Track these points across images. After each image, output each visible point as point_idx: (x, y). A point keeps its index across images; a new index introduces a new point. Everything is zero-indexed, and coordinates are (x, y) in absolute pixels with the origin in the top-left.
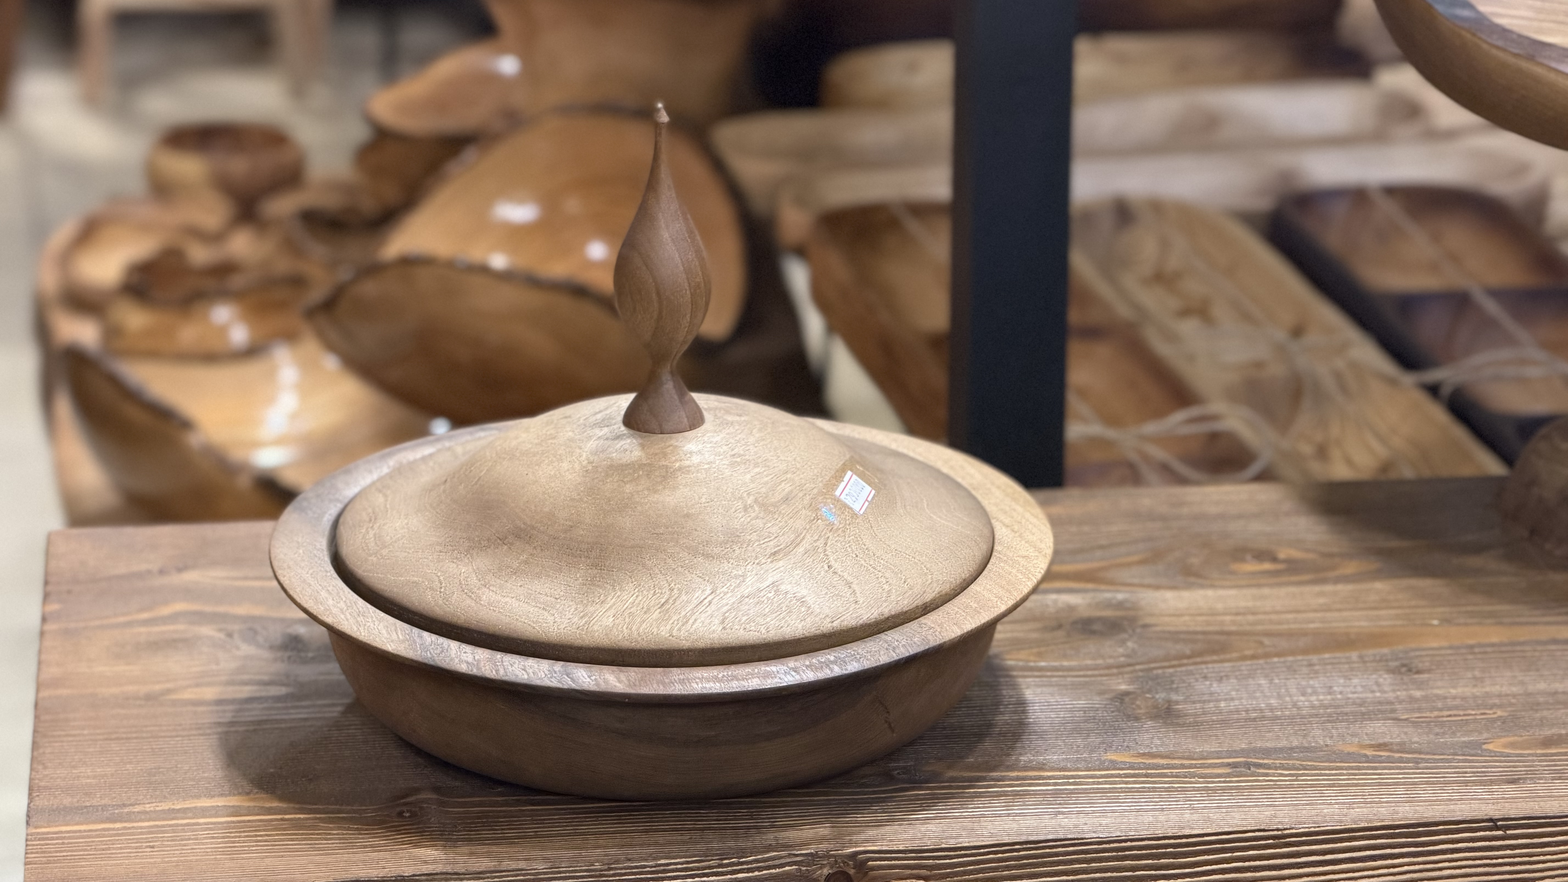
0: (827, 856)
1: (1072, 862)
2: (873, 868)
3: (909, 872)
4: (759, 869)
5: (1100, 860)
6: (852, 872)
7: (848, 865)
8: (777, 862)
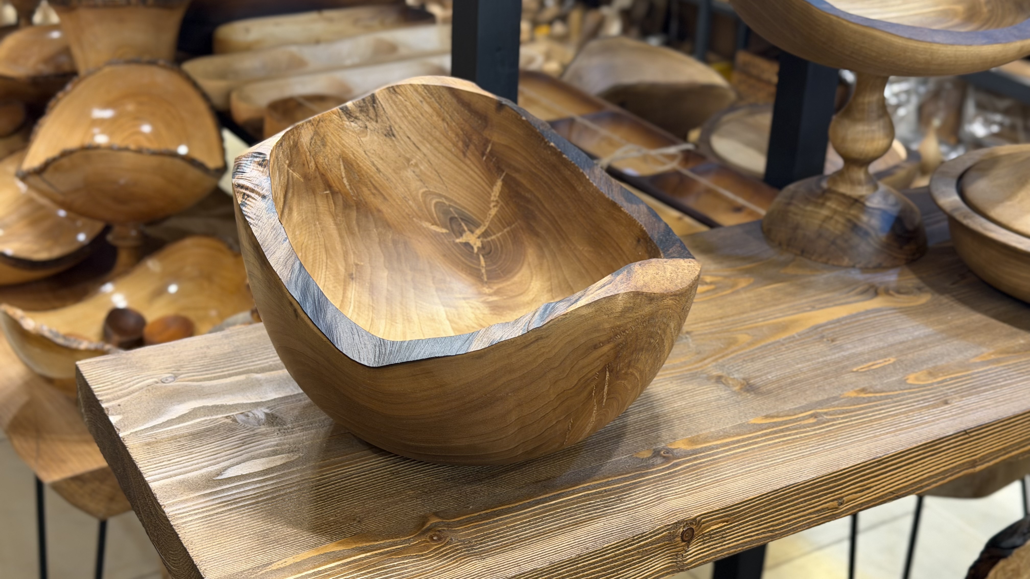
0: (683, 521)
1: (792, 496)
2: (704, 523)
3: (720, 520)
4: (651, 537)
5: (804, 491)
6: (694, 527)
7: (693, 524)
8: (660, 531)
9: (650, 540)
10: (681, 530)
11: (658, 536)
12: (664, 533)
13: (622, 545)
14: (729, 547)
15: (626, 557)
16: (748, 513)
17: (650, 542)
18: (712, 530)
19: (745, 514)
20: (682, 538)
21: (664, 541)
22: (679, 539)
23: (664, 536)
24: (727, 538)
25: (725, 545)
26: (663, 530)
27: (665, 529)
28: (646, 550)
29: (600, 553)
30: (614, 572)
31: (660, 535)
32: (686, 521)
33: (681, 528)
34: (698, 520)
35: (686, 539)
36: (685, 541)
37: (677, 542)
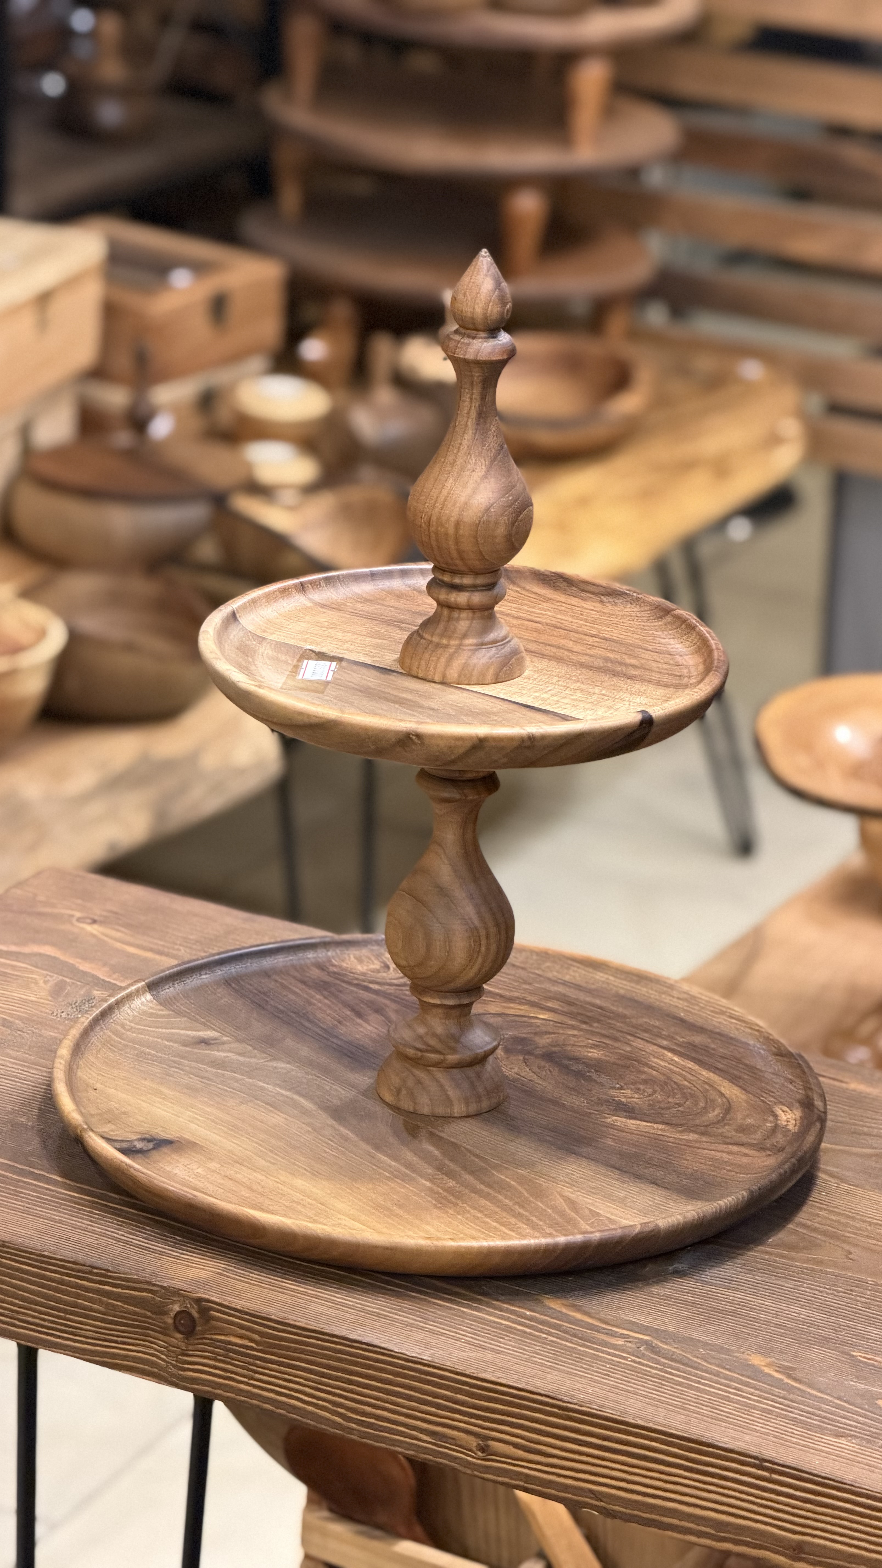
9: (119, 1290)
10: (177, 1308)
11: (133, 1292)
12: (144, 1294)
13: (72, 1270)
14: (261, 1396)
15: (78, 1296)
16: (295, 1350)
17: (118, 1294)
18: (230, 1343)
19: (288, 1349)
20: (174, 1323)
21: (143, 1308)
22: (170, 1321)
23: (142, 1298)
24: (257, 1376)
25: (254, 1386)
26: (142, 1286)
27: (147, 1287)
28: (113, 1305)
29: (36, 1261)
30: (59, 1310)
31: (137, 1293)
32: (183, 1296)
33: (174, 1302)
34: (204, 1306)
35: (181, 1328)
36: (180, 1332)
37: (165, 1323)
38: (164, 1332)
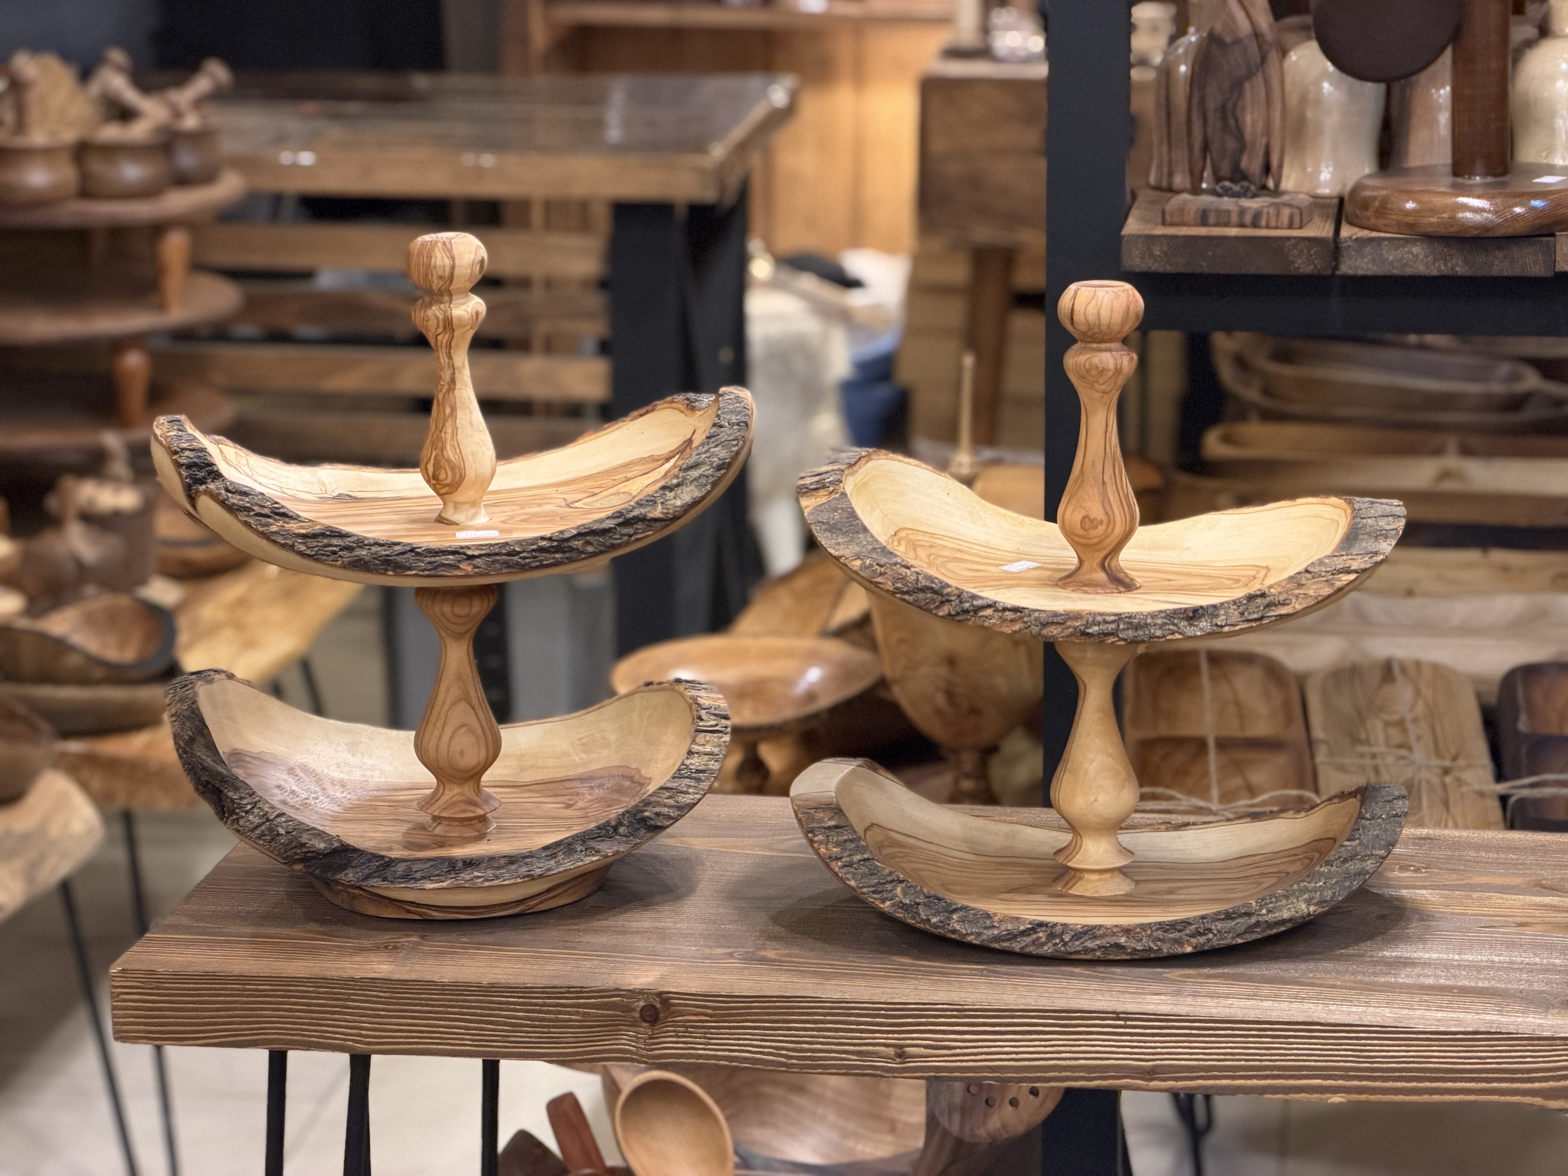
2: (673, 1006)
3: (704, 1011)
4: (594, 997)
6: (659, 1006)
7: (658, 1000)
8: (608, 994)
9: (595, 1000)
10: (641, 1004)
11: (608, 999)
12: (616, 999)
14: (717, 1056)
15: (559, 1013)
16: (745, 1015)
17: (594, 1003)
18: (689, 1021)
19: (741, 1015)
20: (640, 1015)
21: (615, 1010)
22: (637, 1015)
23: (613, 1003)
24: (711, 1041)
26: (613, 993)
27: (617, 993)
28: (587, 1013)
30: (535, 1026)
32: (647, 993)
33: (639, 1000)
34: (664, 998)
35: (648, 1019)
36: (646, 1021)
37: (633, 1017)
38: (634, 1024)
